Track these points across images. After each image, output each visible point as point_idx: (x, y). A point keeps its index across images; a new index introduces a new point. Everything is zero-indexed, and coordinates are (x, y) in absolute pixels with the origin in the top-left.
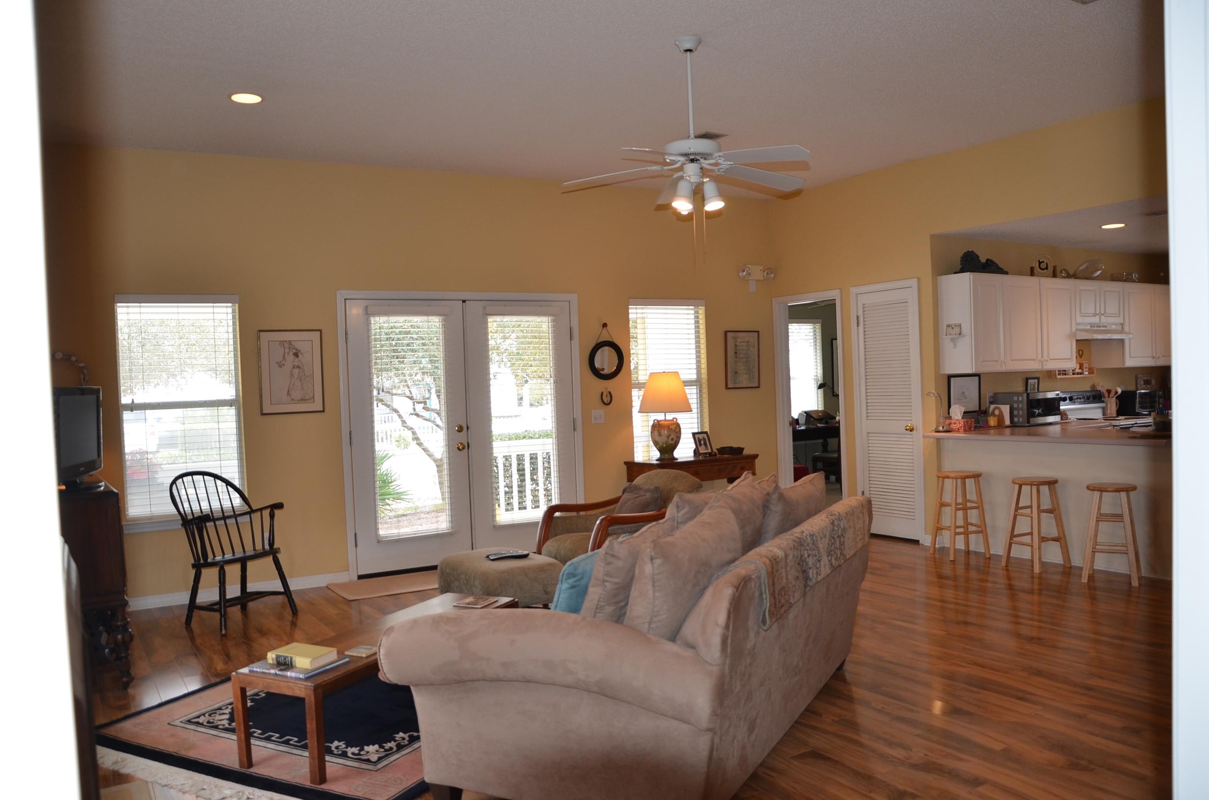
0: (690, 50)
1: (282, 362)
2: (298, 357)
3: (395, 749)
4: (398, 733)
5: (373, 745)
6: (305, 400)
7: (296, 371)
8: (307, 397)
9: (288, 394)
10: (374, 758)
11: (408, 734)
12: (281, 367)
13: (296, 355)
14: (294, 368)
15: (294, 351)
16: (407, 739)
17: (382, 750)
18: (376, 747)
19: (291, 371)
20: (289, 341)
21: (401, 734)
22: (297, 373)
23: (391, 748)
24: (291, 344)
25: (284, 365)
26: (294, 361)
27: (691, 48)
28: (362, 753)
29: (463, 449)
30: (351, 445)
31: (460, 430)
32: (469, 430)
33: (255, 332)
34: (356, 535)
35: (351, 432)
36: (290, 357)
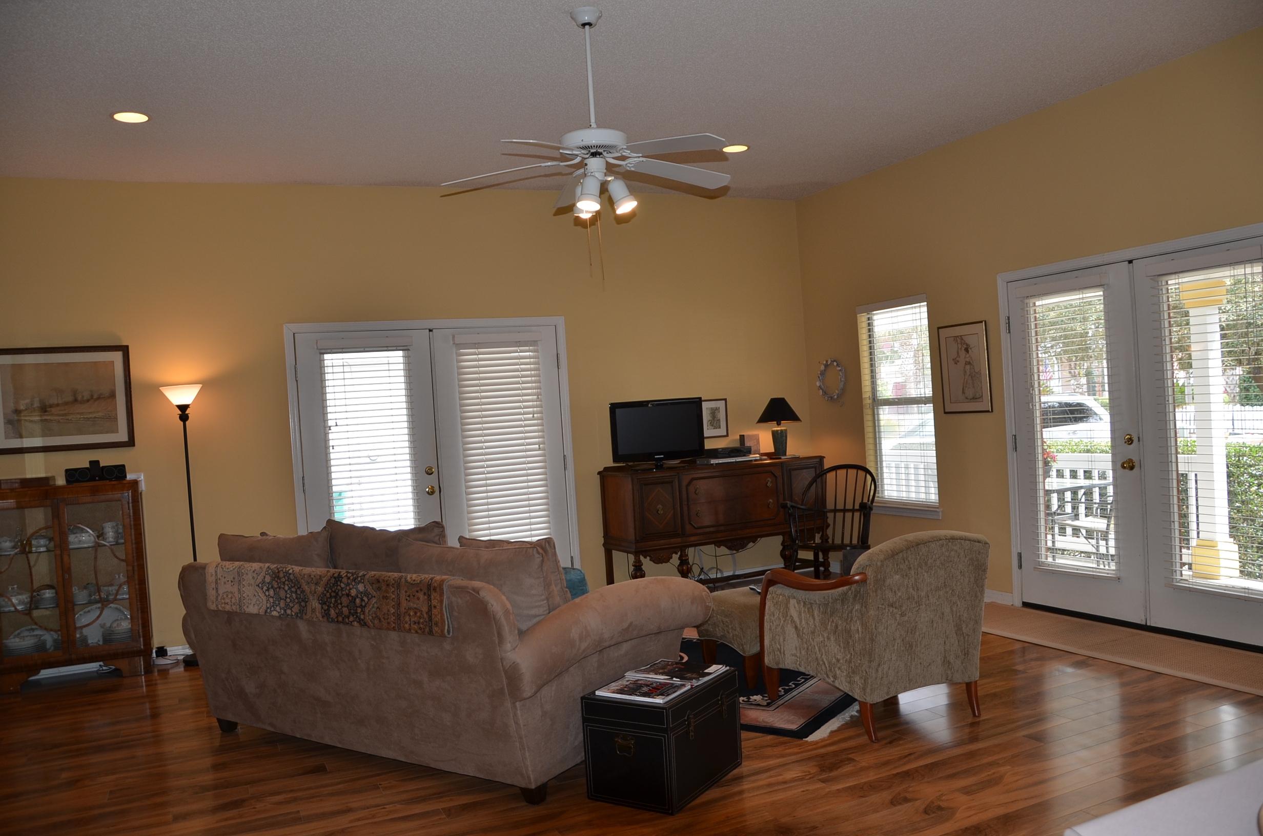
0: (590, 24)
1: (957, 359)
2: (968, 353)
6: (976, 399)
7: (968, 367)
8: (978, 396)
9: (963, 392)
12: (957, 364)
13: (967, 350)
14: (966, 364)
15: (965, 346)
19: (964, 368)
20: (961, 336)
22: (969, 370)
24: (962, 339)
25: (958, 362)
26: (965, 357)
27: (591, 22)
29: (1132, 468)
30: (1016, 451)
31: (1130, 441)
32: (1141, 442)
33: (936, 330)
34: (1020, 555)
35: (1015, 436)
36: (963, 353)
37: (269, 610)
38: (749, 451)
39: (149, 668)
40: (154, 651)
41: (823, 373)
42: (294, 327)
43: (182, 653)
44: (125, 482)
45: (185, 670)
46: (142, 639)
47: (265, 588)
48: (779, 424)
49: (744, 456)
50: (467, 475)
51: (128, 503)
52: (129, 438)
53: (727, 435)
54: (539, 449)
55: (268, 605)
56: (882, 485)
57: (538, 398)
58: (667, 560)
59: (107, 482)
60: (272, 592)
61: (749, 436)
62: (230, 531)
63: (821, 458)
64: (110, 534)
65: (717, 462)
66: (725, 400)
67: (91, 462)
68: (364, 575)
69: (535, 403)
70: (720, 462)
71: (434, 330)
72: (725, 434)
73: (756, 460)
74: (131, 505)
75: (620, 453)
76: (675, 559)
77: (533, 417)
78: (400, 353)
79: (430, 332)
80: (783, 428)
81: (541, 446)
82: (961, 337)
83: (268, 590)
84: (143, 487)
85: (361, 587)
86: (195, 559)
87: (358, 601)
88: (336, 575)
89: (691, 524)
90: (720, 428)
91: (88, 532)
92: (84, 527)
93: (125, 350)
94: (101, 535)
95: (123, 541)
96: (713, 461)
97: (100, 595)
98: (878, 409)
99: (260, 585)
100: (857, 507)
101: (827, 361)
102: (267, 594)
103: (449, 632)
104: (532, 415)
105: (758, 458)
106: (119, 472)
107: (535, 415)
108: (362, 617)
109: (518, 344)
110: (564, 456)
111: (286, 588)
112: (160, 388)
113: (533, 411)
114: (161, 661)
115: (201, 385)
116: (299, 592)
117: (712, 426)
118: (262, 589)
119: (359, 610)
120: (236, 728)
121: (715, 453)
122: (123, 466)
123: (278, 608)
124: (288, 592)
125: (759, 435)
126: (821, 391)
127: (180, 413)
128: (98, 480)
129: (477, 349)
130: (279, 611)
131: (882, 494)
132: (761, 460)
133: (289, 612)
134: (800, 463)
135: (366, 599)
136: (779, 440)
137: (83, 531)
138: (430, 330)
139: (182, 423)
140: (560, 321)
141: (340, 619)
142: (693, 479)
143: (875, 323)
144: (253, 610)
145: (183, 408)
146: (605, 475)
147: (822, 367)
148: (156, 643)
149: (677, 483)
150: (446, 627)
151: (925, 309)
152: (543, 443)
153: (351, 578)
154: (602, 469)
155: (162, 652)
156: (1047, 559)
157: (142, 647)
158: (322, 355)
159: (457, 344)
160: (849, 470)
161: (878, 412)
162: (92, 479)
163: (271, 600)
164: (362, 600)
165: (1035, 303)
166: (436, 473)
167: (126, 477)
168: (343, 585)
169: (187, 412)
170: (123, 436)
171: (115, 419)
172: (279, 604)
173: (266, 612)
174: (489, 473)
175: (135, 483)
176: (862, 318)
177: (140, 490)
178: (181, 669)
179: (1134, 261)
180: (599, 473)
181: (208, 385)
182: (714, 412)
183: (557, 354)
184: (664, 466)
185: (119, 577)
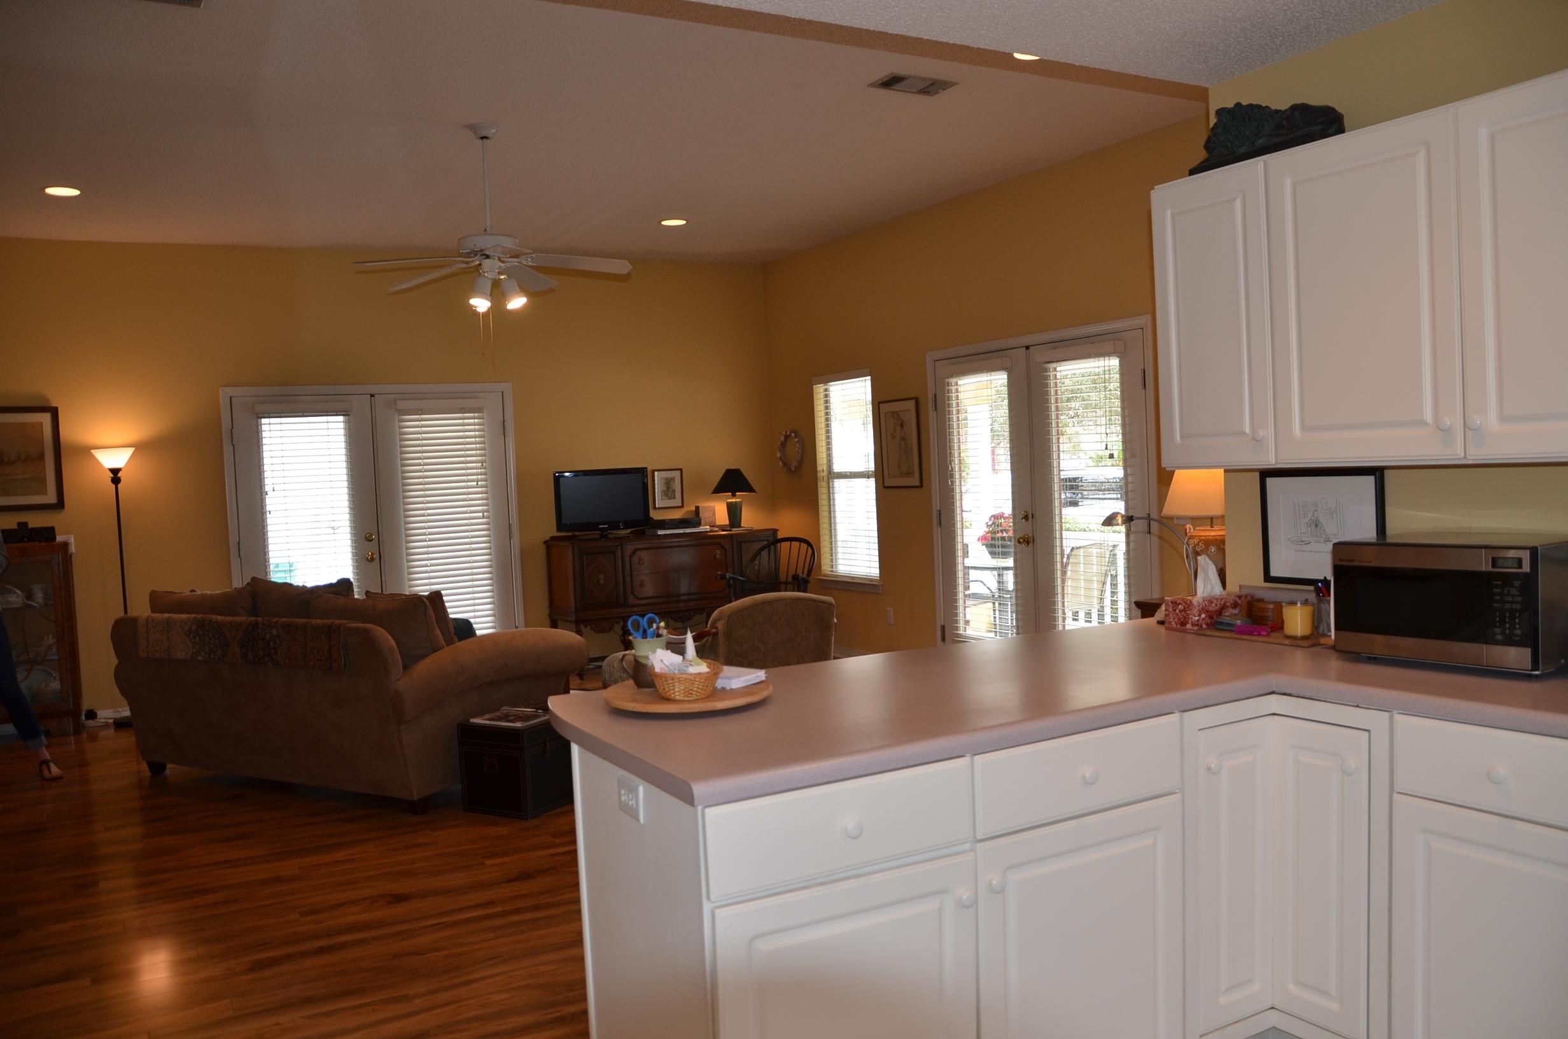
1: (894, 434)
2: (902, 429)
6: (909, 474)
7: (903, 442)
8: (910, 471)
9: (899, 468)
12: (893, 439)
13: (902, 426)
14: (900, 440)
15: (899, 422)
19: (900, 443)
20: (897, 411)
22: (903, 445)
25: (895, 437)
26: (900, 433)
29: (1028, 543)
30: (940, 525)
31: (1026, 518)
32: (1034, 519)
33: (879, 403)
34: (943, 628)
35: (940, 511)
36: (898, 429)
37: (194, 656)
38: (699, 524)
39: (78, 729)
40: (83, 713)
41: (783, 444)
42: (230, 391)
43: (112, 716)
44: (54, 543)
45: (115, 731)
46: (71, 700)
47: (191, 636)
48: (734, 495)
49: (694, 527)
50: (408, 542)
51: (58, 565)
52: (58, 501)
53: (682, 506)
54: (483, 517)
55: (194, 651)
56: (836, 559)
57: (482, 465)
58: (611, 629)
59: (36, 544)
60: (197, 639)
61: (704, 507)
62: (161, 587)
63: (775, 531)
64: (39, 596)
65: (664, 533)
66: (681, 470)
67: (19, 524)
68: (277, 622)
69: (479, 470)
70: (668, 533)
71: (376, 395)
72: (680, 505)
73: (707, 532)
74: (61, 566)
75: (564, 522)
76: (618, 628)
77: (477, 484)
78: (341, 418)
79: (372, 398)
80: (738, 500)
81: (485, 514)
82: (898, 415)
83: (194, 637)
84: (73, 549)
85: (274, 632)
86: (126, 612)
87: (272, 644)
88: (253, 622)
89: (634, 594)
90: (675, 498)
91: (16, 593)
92: (13, 588)
93: (54, 412)
94: (29, 596)
95: (52, 602)
96: (660, 532)
97: (28, 655)
98: (833, 482)
99: (187, 633)
100: (790, 579)
101: (786, 432)
102: (193, 640)
103: (345, 667)
104: (476, 483)
105: (709, 530)
106: (48, 534)
107: (479, 483)
108: (275, 657)
109: (462, 410)
110: (509, 524)
111: (210, 635)
112: (92, 451)
113: (477, 479)
114: (91, 723)
115: (133, 449)
116: (221, 638)
117: (667, 496)
118: (189, 636)
119: (273, 651)
120: (165, 771)
121: (663, 524)
122: (53, 528)
123: (203, 654)
124: (212, 638)
125: (714, 506)
126: (781, 463)
127: (112, 476)
128: (26, 542)
129: (420, 415)
130: (204, 655)
131: (836, 568)
132: (711, 531)
133: (212, 656)
134: (752, 536)
135: (278, 641)
136: (734, 512)
137: (10, 592)
138: (372, 396)
139: (114, 486)
140: (507, 388)
141: (257, 660)
142: (636, 550)
143: (832, 394)
144: (180, 655)
145: (115, 472)
146: (550, 544)
147: (782, 438)
148: (86, 705)
149: (620, 554)
150: (343, 663)
151: (869, 383)
152: (487, 511)
153: (267, 624)
154: (547, 538)
155: (91, 715)
156: (965, 631)
157: (71, 707)
158: (259, 420)
159: (400, 410)
160: (793, 543)
161: (833, 484)
162: (20, 541)
163: (197, 646)
164: (275, 643)
165: (957, 382)
166: (375, 542)
167: (55, 538)
168: (259, 631)
169: (119, 475)
170: (51, 498)
171: (43, 481)
172: (204, 649)
173: (192, 657)
174: (430, 540)
175: (65, 545)
176: (819, 389)
177: (70, 552)
178: (111, 732)
179: (1030, 348)
180: (546, 542)
181: (141, 448)
182: (668, 483)
183: (504, 421)
184: (609, 536)
185: (48, 639)
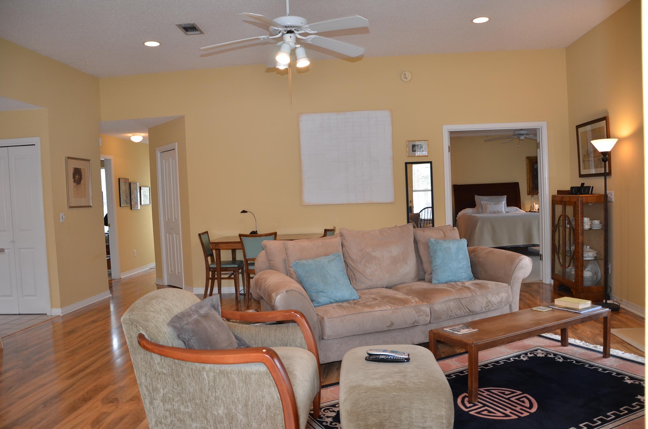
3: (528, 353)
4: (526, 360)
5: (540, 357)
10: (539, 351)
11: (521, 359)
16: (521, 357)
17: (535, 354)
18: (538, 355)
21: (524, 359)
23: (530, 354)
28: (545, 354)
